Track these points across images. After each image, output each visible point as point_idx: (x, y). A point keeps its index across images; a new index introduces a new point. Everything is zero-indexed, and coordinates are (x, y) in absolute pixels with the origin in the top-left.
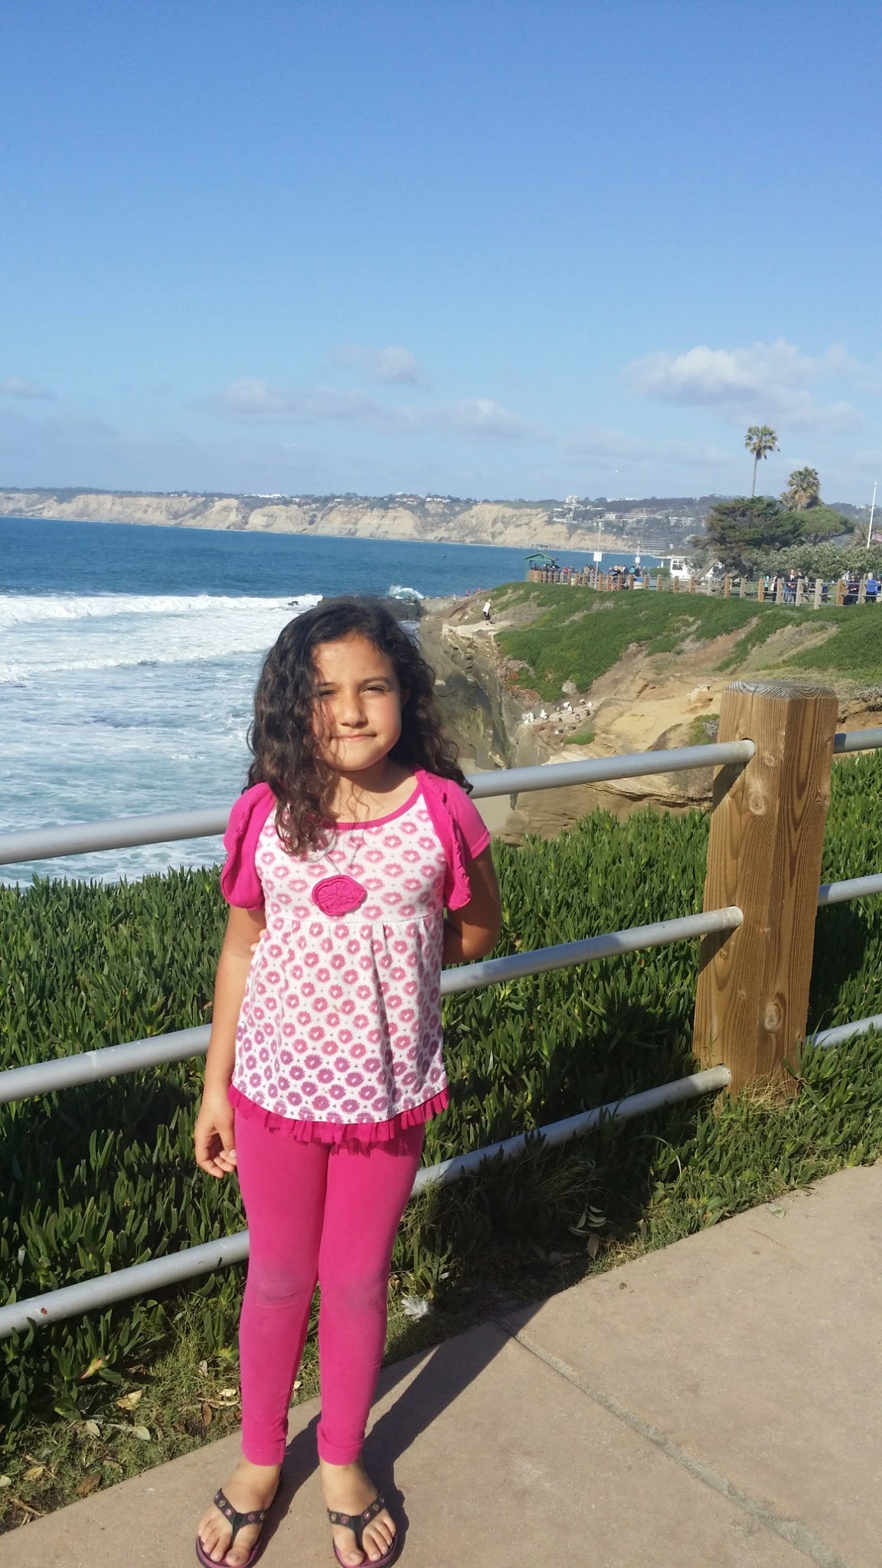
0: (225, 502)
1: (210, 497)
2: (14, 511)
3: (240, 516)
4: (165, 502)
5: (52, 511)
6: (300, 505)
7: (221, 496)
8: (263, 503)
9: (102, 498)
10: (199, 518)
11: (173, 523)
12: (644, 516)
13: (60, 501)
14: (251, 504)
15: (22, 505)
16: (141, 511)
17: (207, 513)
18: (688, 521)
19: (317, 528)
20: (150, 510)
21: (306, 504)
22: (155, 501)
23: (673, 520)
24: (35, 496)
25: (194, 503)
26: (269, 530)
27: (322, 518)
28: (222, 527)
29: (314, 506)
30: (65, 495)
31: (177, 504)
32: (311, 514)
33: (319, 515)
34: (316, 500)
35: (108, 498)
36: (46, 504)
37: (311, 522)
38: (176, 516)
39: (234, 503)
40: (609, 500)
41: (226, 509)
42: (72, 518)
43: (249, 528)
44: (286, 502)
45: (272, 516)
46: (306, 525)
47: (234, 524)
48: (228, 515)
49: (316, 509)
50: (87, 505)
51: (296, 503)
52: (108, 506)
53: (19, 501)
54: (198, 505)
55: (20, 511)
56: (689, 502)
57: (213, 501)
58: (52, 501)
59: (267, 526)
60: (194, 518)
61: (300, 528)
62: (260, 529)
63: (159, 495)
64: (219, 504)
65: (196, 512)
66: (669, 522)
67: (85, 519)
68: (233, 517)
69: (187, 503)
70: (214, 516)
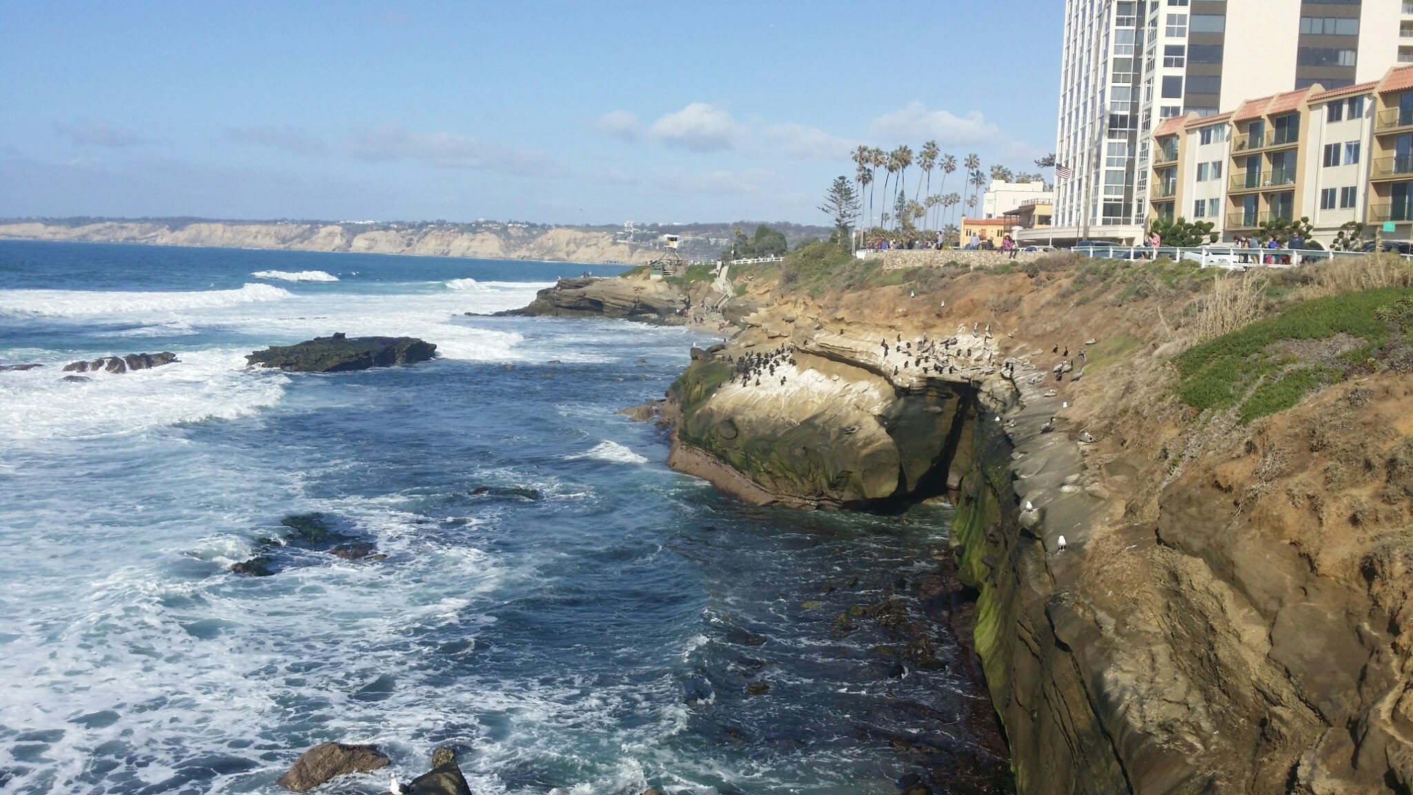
0: (330, 228)
1: (315, 225)
2: (127, 239)
3: (344, 240)
4: (273, 229)
5: (165, 238)
6: (398, 231)
7: (326, 224)
8: (364, 229)
9: (213, 226)
10: (306, 242)
11: (281, 247)
12: (689, 238)
13: (173, 229)
14: (352, 230)
15: (136, 233)
16: (252, 237)
17: (313, 238)
18: (724, 242)
19: (414, 250)
20: (260, 236)
21: (403, 229)
22: (264, 229)
23: (713, 241)
24: (148, 225)
25: (300, 230)
26: (371, 252)
27: (418, 241)
28: (328, 249)
29: (410, 231)
30: (177, 224)
31: (284, 230)
32: (408, 237)
33: (416, 239)
34: (411, 226)
35: (220, 226)
36: (159, 232)
37: (409, 245)
38: (284, 241)
39: (338, 229)
40: (660, 225)
41: (330, 234)
42: (185, 245)
43: (352, 250)
44: (386, 228)
45: (373, 240)
46: (404, 247)
47: (338, 247)
48: (333, 240)
49: (412, 234)
50: (199, 233)
51: (394, 229)
52: (219, 233)
53: (132, 230)
54: (305, 231)
55: (134, 238)
56: (725, 227)
57: (318, 228)
58: (164, 229)
59: (370, 248)
60: (302, 242)
61: (399, 250)
62: (363, 251)
63: (267, 222)
64: (324, 231)
65: (303, 237)
66: (709, 242)
67: (198, 245)
68: (338, 241)
69: (294, 230)
70: (320, 241)
